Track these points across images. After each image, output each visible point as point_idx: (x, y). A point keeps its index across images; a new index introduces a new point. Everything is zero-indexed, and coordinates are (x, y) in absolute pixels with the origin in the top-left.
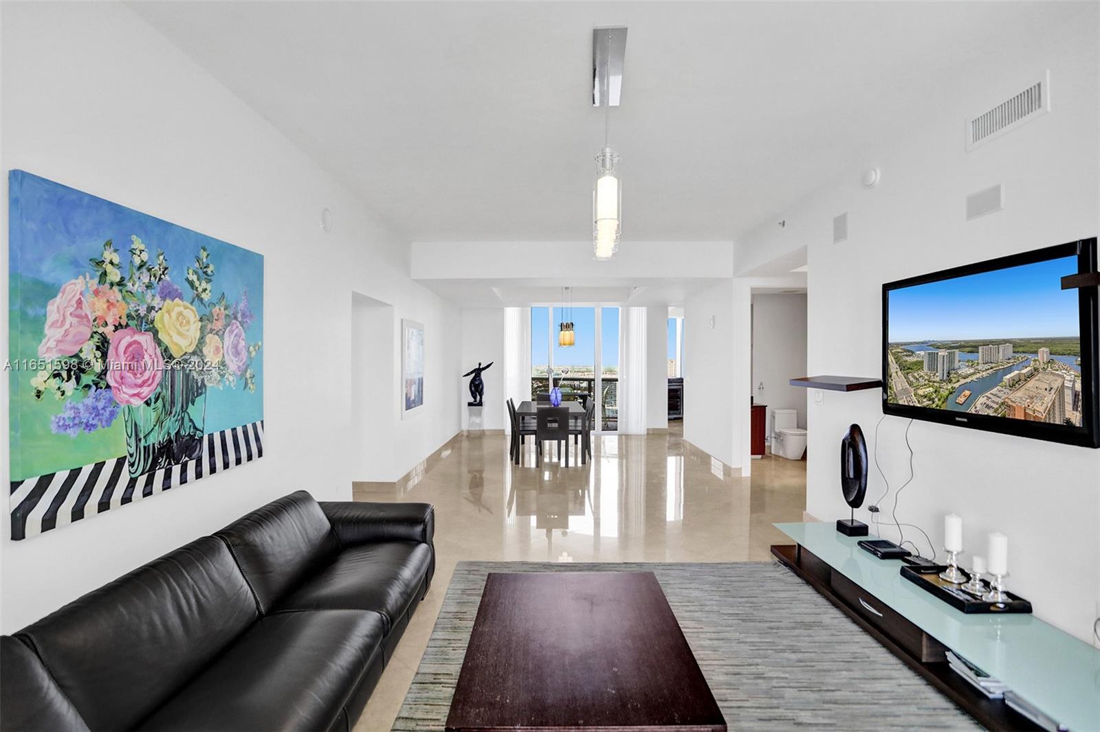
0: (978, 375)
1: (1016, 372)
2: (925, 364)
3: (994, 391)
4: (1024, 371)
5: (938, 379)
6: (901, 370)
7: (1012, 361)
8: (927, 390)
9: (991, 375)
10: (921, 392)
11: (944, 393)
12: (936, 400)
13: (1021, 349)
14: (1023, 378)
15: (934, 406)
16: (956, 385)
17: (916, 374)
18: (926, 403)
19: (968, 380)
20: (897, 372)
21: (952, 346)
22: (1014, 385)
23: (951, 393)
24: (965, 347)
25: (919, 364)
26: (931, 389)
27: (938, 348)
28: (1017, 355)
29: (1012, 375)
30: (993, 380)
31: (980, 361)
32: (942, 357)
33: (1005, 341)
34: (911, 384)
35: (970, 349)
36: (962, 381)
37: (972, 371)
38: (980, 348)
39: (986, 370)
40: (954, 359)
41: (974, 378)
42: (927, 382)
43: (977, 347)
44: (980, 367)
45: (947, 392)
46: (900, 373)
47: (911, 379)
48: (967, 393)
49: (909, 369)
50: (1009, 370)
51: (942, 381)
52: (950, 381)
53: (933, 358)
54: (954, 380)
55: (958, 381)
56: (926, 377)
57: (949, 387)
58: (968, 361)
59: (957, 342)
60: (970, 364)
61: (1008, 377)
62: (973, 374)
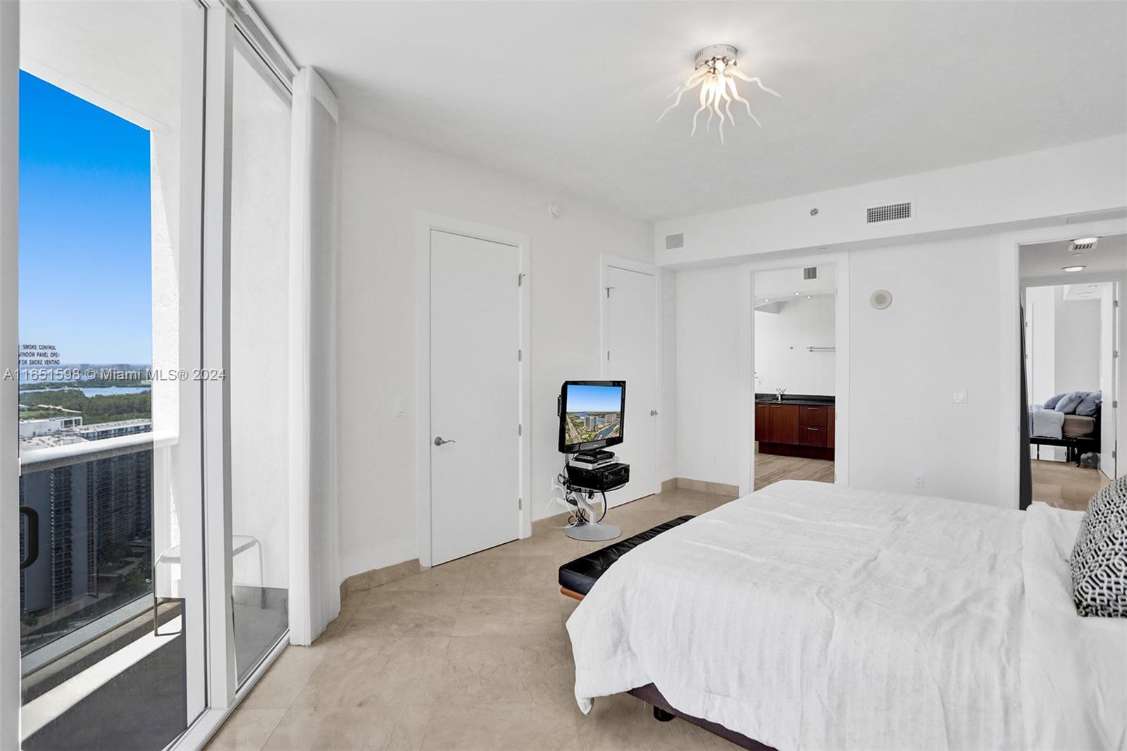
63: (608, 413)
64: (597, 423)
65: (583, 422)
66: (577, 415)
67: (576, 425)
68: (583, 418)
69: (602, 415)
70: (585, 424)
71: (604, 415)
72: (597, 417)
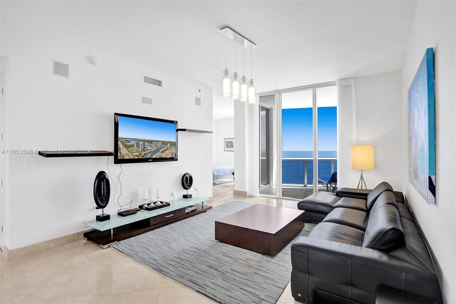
0: (153, 150)
1: (163, 149)
2: (135, 146)
3: (158, 154)
4: (165, 149)
5: (140, 150)
6: (125, 147)
7: (162, 146)
8: (137, 154)
9: (156, 150)
10: (134, 154)
11: (143, 154)
12: (140, 156)
13: (164, 143)
14: (164, 150)
15: (140, 158)
16: (147, 152)
17: (131, 149)
18: (136, 157)
19: (150, 151)
20: (123, 148)
21: (144, 141)
22: (163, 152)
23: (145, 154)
24: (149, 141)
25: (133, 146)
26: (138, 153)
27: (139, 141)
28: (163, 145)
29: (162, 149)
30: (157, 151)
31: (153, 146)
32: (141, 144)
33: (160, 141)
34: (130, 152)
35: (150, 142)
36: (148, 151)
37: (151, 148)
38: (153, 142)
39: (155, 148)
40: (145, 145)
41: (152, 150)
42: (136, 151)
43: (152, 142)
44: (153, 147)
45: (144, 154)
46: (124, 148)
47: (130, 150)
48: (150, 154)
49: (128, 147)
50: (161, 148)
51: (142, 151)
52: (144, 151)
53: (138, 144)
54: (146, 151)
55: (147, 151)
56: (136, 150)
57: (144, 153)
58: (150, 146)
59: (146, 140)
60: (151, 146)
61: (161, 150)
62: (151, 149)
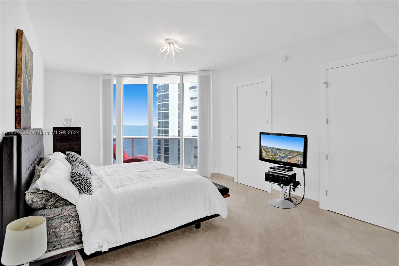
63: (284, 150)
64: (278, 153)
65: (270, 151)
66: (267, 148)
67: (266, 152)
68: (270, 149)
69: (281, 150)
70: (271, 152)
71: (282, 150)
72: (278, 150)
